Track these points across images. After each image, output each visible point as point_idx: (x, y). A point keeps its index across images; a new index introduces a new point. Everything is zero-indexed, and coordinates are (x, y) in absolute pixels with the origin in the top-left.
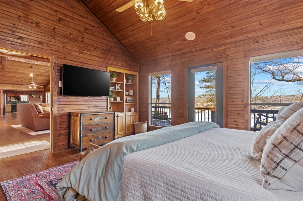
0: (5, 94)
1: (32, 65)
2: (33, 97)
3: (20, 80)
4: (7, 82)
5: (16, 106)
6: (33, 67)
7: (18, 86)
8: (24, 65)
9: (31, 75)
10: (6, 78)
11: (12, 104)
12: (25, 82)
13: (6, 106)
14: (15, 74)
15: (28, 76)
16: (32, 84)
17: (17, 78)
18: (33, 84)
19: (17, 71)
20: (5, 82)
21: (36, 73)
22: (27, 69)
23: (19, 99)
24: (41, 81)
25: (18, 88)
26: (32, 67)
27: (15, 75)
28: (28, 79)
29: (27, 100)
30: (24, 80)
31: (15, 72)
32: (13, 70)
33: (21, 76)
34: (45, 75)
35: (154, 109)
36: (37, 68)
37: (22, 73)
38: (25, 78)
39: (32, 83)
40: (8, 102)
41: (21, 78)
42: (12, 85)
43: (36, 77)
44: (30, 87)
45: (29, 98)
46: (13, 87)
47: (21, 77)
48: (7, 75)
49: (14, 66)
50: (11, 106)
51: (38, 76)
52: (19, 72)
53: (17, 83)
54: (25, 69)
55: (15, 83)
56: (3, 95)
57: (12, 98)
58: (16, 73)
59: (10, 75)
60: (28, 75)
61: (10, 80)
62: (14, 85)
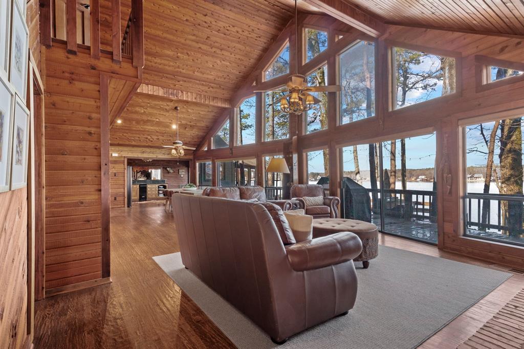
0: (131, 167)
1: (176, 105)
2: (169, 172)
3: (155, 137)
4: (134, 143)
5: (145, 188)
6: (179, 108)
7: (152, 150)
8: (162, 105)
9: (174, 127)
10: (132, 133)
11: (140, 185)
12: (163, 141)
13: (131, 189)
14: (147, 126)
15: (168, 130)
16: (177, 145)
17: (150, 133)
18: (178, 143)
19: (151, 119)
20: (130, 143)
21: (184, 122)
22: (167, 114)
23: (148, 176)
24: (190, 140)
25: (152, 154)
26: (176, 108)
27: (149, 127)
28: (167, 135)
29: (159, 178)
30: (161, 138)
31: (148, 121)
32: (145, 118)
33: (157, 128)
34: (197, 126)
35: (379, 194)
36: (184, 110)
37: (159, 124)
38: (163, 134)
39: (177, 141)
40: (134, 182)
41: (157, 134)
42: (141, 149)
43: (181, 131)
44: (174, 151)
45: (163, 174)
46: (143, 152)
47: (157, 132)
48: (134, 129)
49: (146, 109)
50: (138, 189)
51: (186, 128)
52: (154, 121)
53: (150, 144)
54: (164, 114)
55: (147, 145)
56: (128, 168)
57: (139, 174)
58: (148, 124)
59: (140, 127)
60: (169, 126)
61: (139, 138)
62: (144, 149)
